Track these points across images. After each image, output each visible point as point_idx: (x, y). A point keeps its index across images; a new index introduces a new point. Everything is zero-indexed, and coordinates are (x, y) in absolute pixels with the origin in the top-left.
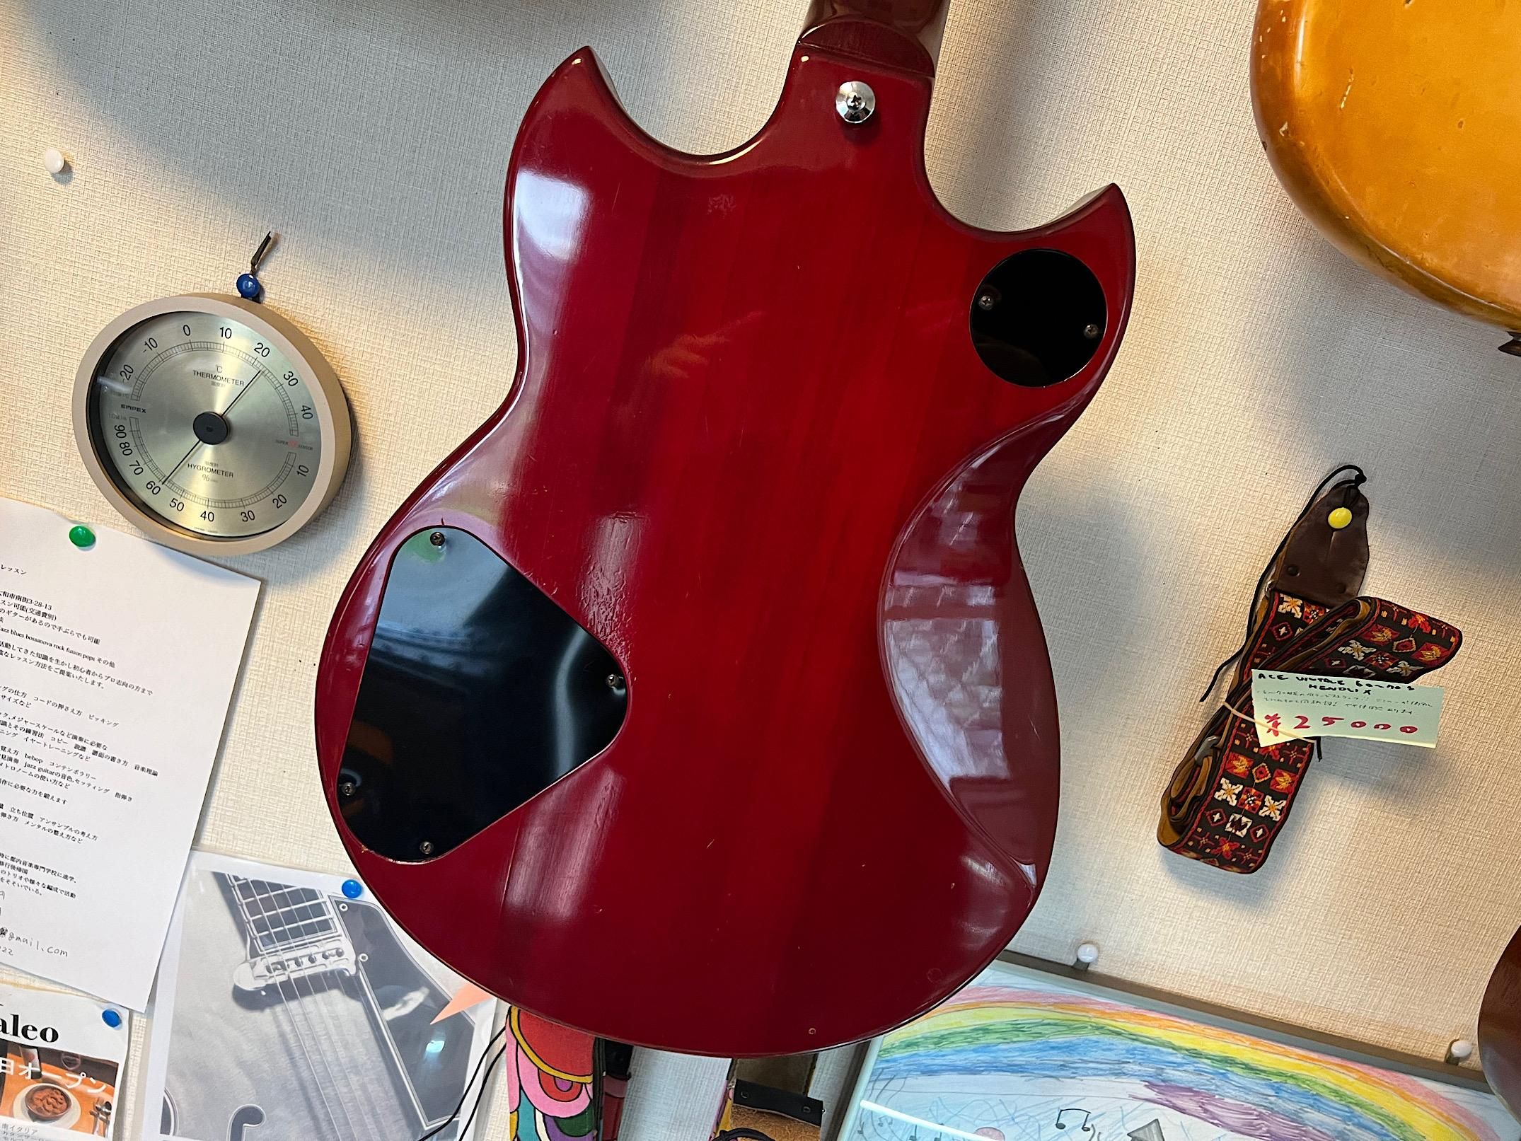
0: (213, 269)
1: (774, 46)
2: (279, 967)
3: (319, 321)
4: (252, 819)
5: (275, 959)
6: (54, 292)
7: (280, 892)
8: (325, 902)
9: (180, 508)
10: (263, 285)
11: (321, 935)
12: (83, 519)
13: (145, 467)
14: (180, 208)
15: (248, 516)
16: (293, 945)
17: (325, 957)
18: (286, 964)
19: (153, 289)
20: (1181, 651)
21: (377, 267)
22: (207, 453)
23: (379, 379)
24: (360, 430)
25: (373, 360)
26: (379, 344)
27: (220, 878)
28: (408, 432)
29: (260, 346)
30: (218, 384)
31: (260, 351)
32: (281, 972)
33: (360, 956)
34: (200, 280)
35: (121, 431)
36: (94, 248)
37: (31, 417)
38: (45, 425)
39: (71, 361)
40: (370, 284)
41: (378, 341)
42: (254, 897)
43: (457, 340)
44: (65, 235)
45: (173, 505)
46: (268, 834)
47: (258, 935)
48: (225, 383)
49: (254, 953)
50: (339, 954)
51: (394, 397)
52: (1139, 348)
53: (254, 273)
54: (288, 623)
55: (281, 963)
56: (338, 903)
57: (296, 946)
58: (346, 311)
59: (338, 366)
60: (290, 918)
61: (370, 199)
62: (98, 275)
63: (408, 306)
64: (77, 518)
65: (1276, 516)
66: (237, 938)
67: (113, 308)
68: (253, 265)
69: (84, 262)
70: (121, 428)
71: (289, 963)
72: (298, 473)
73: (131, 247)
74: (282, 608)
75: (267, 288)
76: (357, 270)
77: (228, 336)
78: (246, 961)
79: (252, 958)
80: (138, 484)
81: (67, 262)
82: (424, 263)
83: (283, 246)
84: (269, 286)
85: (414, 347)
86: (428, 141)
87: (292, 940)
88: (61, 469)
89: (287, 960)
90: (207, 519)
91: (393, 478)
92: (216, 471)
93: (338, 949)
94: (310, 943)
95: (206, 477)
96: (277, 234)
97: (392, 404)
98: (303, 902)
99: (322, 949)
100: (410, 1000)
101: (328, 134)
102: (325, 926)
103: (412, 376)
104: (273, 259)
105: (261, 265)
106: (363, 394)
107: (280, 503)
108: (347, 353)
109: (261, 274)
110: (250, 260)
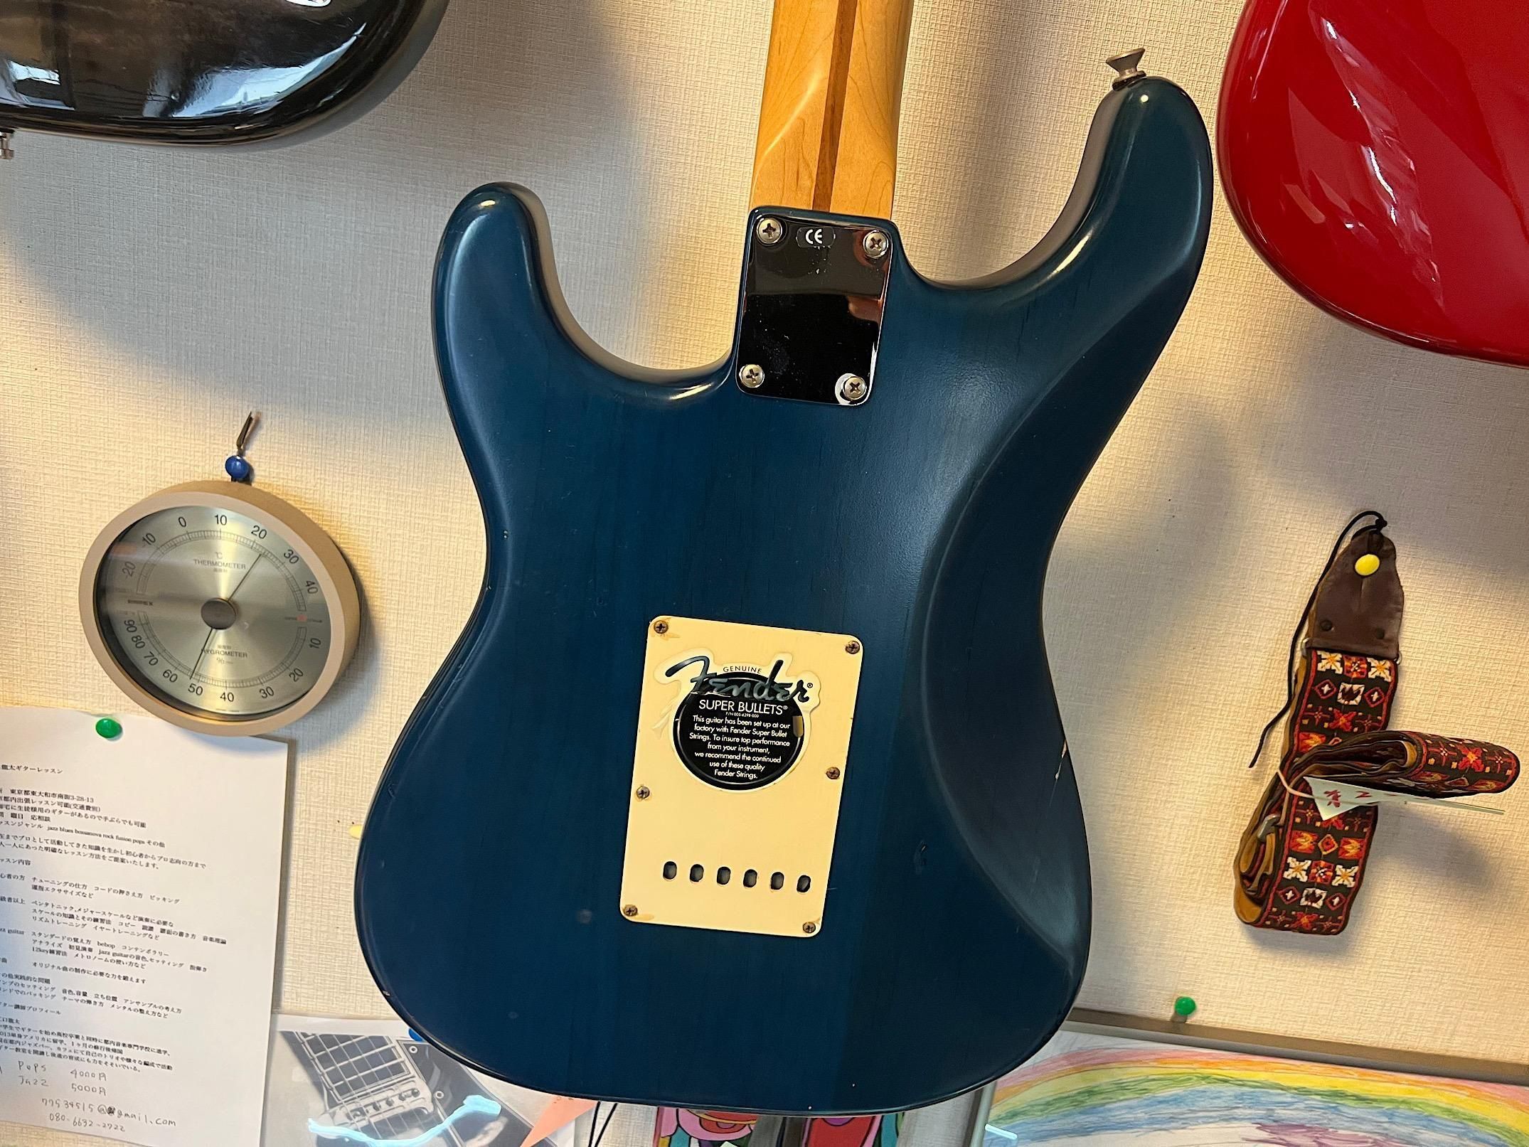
0: (200, 454)
1: (733, 165)
2: (358, 1113)
3: (312, 492)
4: (312, 976)
5: (353, 1107)
6: (46, 496)
7: (349, 1042)
8: (394, 1047)
9: (199, 692)
10: (252, 464)
11: (395, 1079)
12: (107, 712)
13: (159, 657)
14: (159, 399)
15: (266, 693)
16: (369, 1091)
17: (402, 1099)
18: (365, 1109)
19: (144, 481)
20: (1219, 712)
21: (363, 432)
22: (220, 638)
23: (379, 541)
24: (367, 594)
25: (371, 524)
26: (375, 507)
27: (289, 1037)
28: (415, 590)
29: (256, 529)
30: (221, 570)
31: (257, 533)
32: (361, 1117)
33: (436, 1094)
34: (188, 466)
35: (131, 626)
36: (79, 448)
37: (41, 620)
38: (56, 625)
39: (73, 560)
40: (357, 449)
41: (373, 504)
42: (325, 1050)
43: (451, 494)
44: (49, 439)
45: (192, 690)
46: (330, 988)
47: (333, 1086)
48: (227, 568)
49: (332, 1103)
50: (415, 1093)
51: (396, 556)
52: (1143, 420)
53: (241, 453)
54: (321, 786)
55: (360, 1110)
56: (407, 1046)
57: (372, 1092)
58: (338, 479)
59: (337, 534)
60: (362, 1065)
61: (346, 366)
62: (87, 474)
63: (398, 467)
64: (101, 711)
65: (1301, 569)
66: (313, 1091)
67: (106, 504)
68: (239, 446)
69: (72, 463)
70: (131, 623)
71: (368, 1108)
72: (311, 646)
73: (117, 444)
74: (313, 773)
75: (255, 467)
76: (343, 438)
77: (224, 521)
78: (326, 1112)
79: (331, 1107)
80: (155, 675)
81: (55, 465)
82: (409, 423)
83: (265, 423)
84: (257, 464)
85: (410, 505)
86: (396, 303)
87: (367, 1087)
88: (78, 665)
89: (366, 1106)
90: (227, 700)
91: (406, 635)
92: (229, 654)
93: (413, 1090)
94: (385, 1087)
95: (220, 661)
96: (258, 413)
97: (395, 564)
98: (373, 1050)
99: (397, 1092)
100: (491, 1129)
101: (296, 308)
102: (397, 1069)
103: (412, 534)
104: (258, 437)
105: (246, 443)
106: (365, 557)
107: (297, 677)
108: (343, 520)
109: (248, 453)
110: (235, 441)
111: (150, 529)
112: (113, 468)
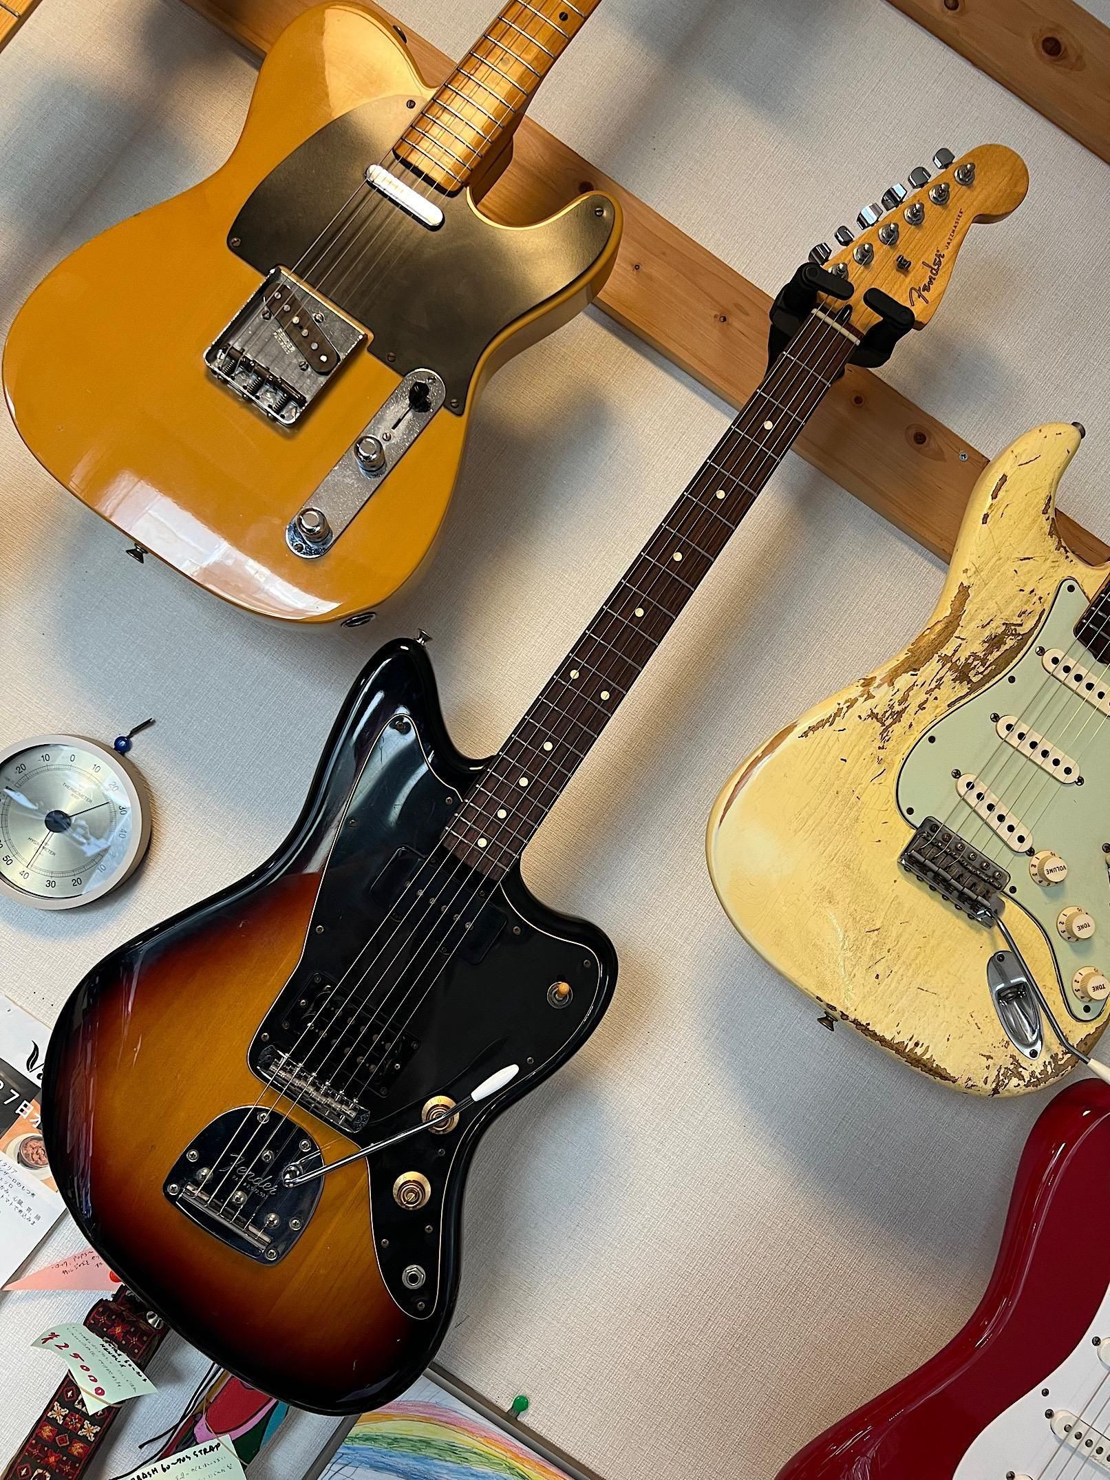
0: (104, 726)
9: (8, 863)
15: (50, 884)
19: (61, 724)
21: (207, 762)
22: (46, 835)
23: (176, 828)
25: (179, 815)
28: (180, 867)
29: (114, 783)
30: (75, 796)
34: (93, 729)
40: (198, 770)
41: (187, 805)
45: (5, 859)
48: (80, 797)
51: (181, 842)
53: (129, 737)
58: (176, 780)
61: (221, 722)
62: (30, 704)
68: (131, 733)
69: (26, 693)
72: (98, 869)
73: (60, 696)
76: (194, 759)
77: (96, 771)
81: (15, 690)
82: (237, 770)
83: (156, 727)
86: (271, 703)
90: (22, 876)
96: (154, 721)
97: (177, 846)
101: (213, 677)
103: (199, 834)
104: (144, 734)
105: (136, 734)
106: (163, 834)
107: (76, 883)
108: (164, 805)
109: (132, 739)
110: (131, 729)
112: (48, 708)
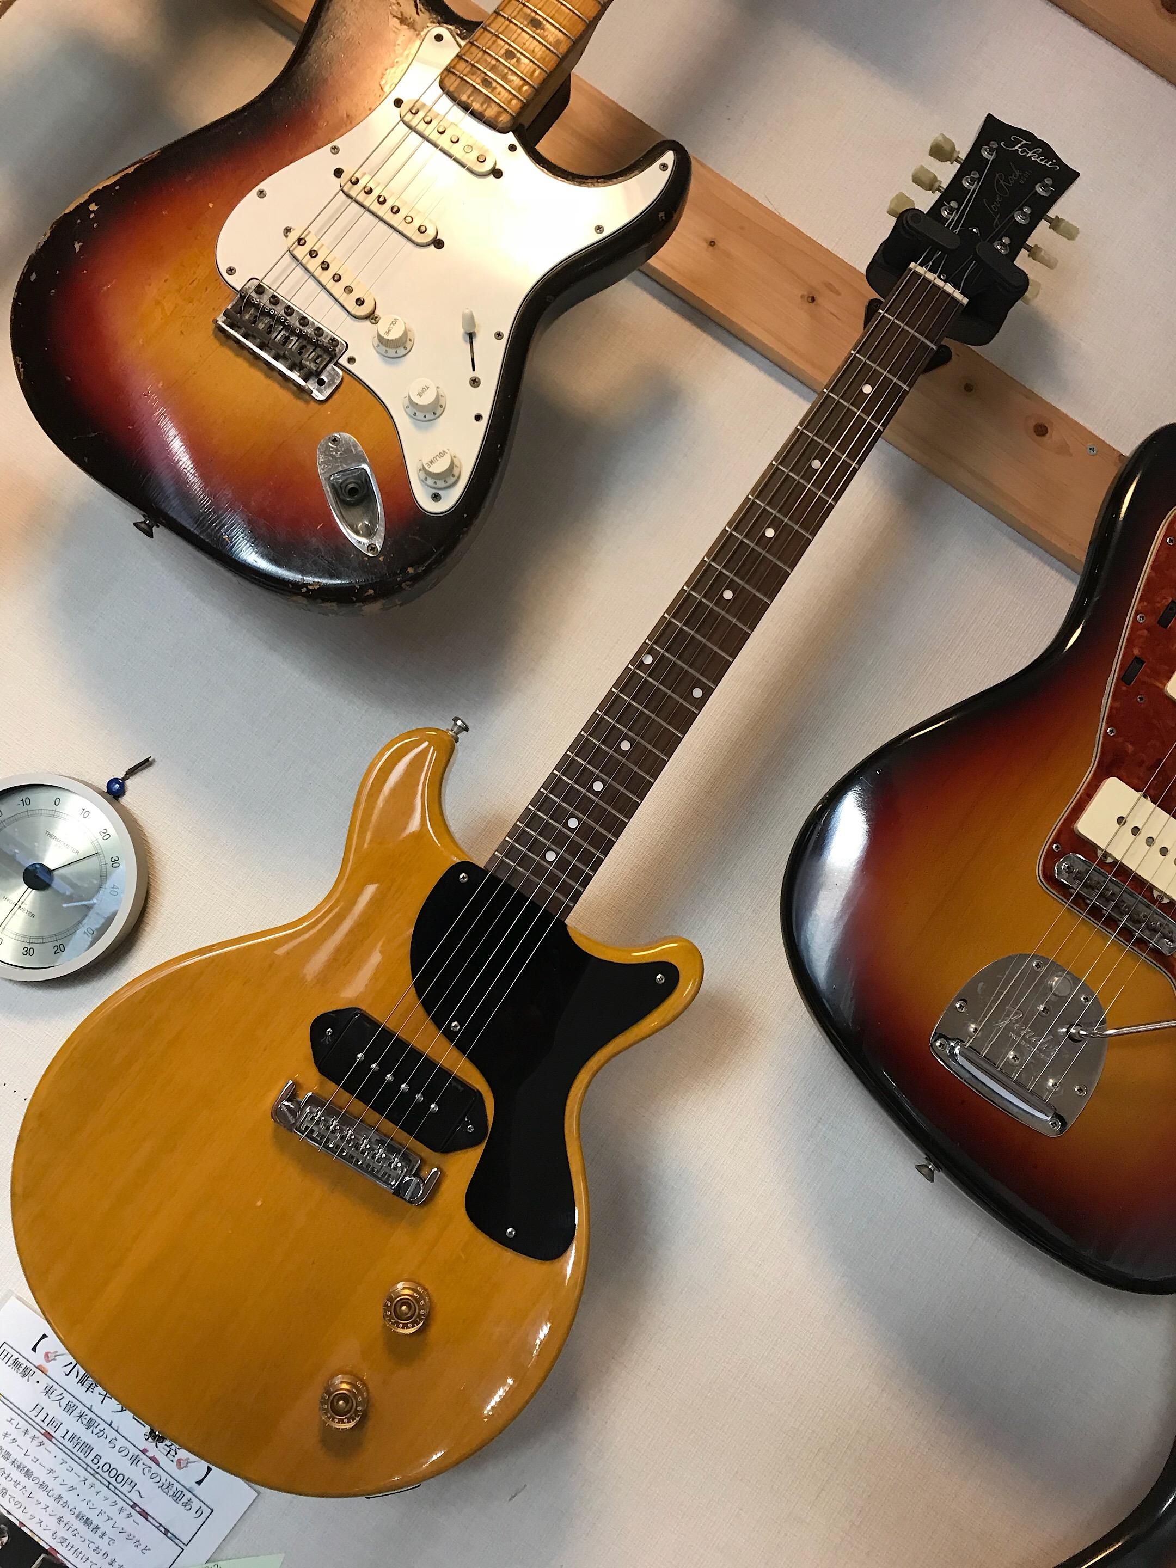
3: (154, 829)
14: (94, 719)
15: (28, 952)
21: (216, 807)
22: (24, 894)
24: (145, 918)
26: (190, 861)
29: (105, 831)
30: (60, 846)
31: (103, 835)
34: (82, 770)
36: (18, 722)
40: (204, 816)
41: (190, 859)
43: (249, 878)
48: (65, 848)
53: (125, 779)
58: (178, 830)
62: (11, 740)
63: (225, 842)
68: (127, 774)
72: (85, 933)
75: (127, 794)
76: (200, 804)
77: (85, 816)
83: (154, 770)
85: (215, 872)
96: (154, 760)
103: (203, 893)
104: (142, 775)
105: (132, 776)
106: (161, 893)
107: (59, 950)
108: (163, 858)
109: (128, 782)
110: (126, 770)
111: (32, 795)
